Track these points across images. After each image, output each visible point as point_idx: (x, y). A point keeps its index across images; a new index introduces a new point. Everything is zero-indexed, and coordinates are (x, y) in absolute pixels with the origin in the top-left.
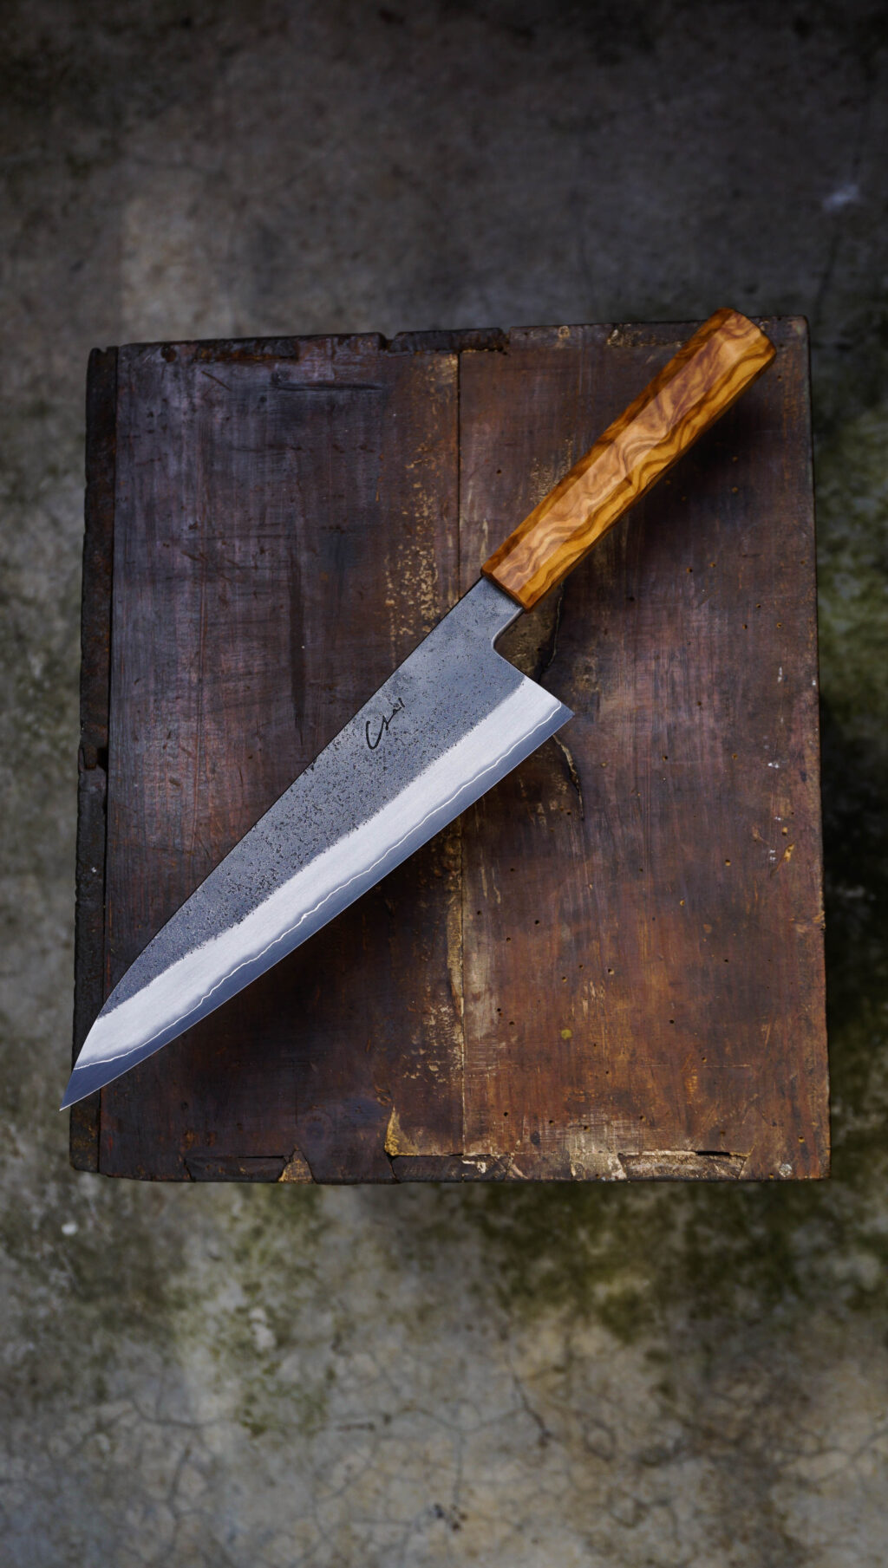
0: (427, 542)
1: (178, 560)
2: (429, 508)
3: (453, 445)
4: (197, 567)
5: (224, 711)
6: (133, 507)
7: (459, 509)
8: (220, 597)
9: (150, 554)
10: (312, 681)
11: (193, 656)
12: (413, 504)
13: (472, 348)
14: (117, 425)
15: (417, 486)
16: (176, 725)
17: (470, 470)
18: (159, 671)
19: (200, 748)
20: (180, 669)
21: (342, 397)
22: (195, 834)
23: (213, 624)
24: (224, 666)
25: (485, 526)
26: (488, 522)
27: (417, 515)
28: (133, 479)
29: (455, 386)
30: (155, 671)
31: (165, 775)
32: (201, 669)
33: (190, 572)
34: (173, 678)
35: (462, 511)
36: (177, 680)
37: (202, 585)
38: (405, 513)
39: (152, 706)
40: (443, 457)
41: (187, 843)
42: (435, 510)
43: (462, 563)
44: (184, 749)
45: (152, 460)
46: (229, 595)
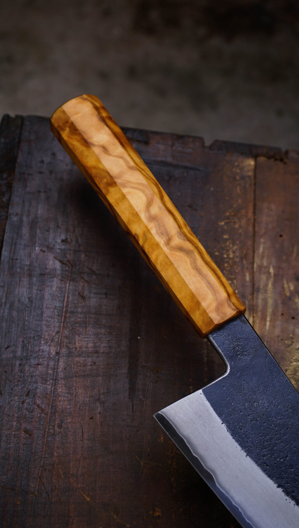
0: (232, 275)
1: (51, 262)
2: (234, 252)
3: (250, 214)
4: (64, 269)
5: (74, 379)
6: (21, 221)
7: (254, 257)
8: (79, 294)
9: (30, 255)
10: (144, 364)
11: (54, 334)
12: (222, 248)
13: (264, 156)
14: (17, 165)
15: (226, 237)
16: (35, 385)
17: (262, 231)
18: (26, 342)
19: (52, 406)
20: (42, 342)
21: (177, 173)
22: (40, 478)
23: (72, 312)
24: (77, 345)
25: (272, 270)
26: (274, 268)
27: (225, 256)
28: (23, 202)
29: (253, 178)
30: (23, 341)
31: (21, 425)
32: (60, 344)
33: (59, 272)
34: (37, 349)
35: (256, 258)
36: (39, 350)
37: (66, 283)
38: (217, 253)
39: (17, 369)
40: (244, 222)
41: (32, 485)
42: (238, 254)
43: (255, 293)
44: (38, 406)
45: (39, 192)
46: (86, 293)
